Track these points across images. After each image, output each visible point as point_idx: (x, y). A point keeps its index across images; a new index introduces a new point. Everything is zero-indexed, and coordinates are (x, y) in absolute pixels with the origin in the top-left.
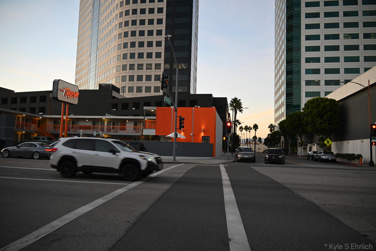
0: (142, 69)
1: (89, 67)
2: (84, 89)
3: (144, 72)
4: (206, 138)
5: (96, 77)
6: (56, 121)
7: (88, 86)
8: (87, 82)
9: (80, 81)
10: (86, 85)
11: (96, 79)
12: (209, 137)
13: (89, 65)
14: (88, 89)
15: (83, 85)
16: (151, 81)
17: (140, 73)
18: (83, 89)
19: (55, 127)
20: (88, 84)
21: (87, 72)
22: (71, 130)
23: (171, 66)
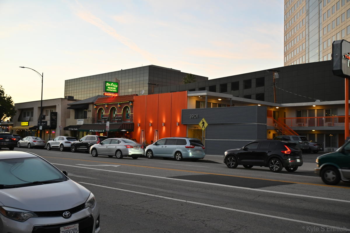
1: (307, 30)
2: (301, 63)
5: (321, 43)
6: (299, 111)
7: (307, 58)
8: (304, 54)
9: (292, 53)
10: (304, 57)
11: (321, 46)
13: (307, 27)
14: (307, 62)
15: (298, 57)
18: (298, 64)
19: (298, 121)
20: (307, 55)
21: (304, 38)
22: (325, 124)
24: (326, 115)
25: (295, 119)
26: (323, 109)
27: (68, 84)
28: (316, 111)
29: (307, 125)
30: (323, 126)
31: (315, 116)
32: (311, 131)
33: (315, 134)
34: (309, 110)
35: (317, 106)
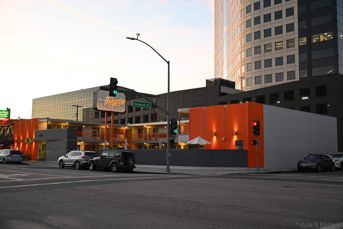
0: (270, 50)
3: (273, 55)
4: (240, 142)
5: (228, 69)
6: (139, 130)
8: (222, 76)
11: (228, 71)
12: (243, 141)
13: (223, 54)
16: (283, 64)
17: (268, 56)
19: (139, 137)
23: (309, 40)
24: (153, 133)
25: (137, 135)
26: (151, 128)
27: (35, 103)
28: (148, 129)
29: (143, 140)
30: (151, 140)
31: (147, 133)
32: (143, 143)
33: (147, 146)
34: (145, 129)
35: (147, 126)
